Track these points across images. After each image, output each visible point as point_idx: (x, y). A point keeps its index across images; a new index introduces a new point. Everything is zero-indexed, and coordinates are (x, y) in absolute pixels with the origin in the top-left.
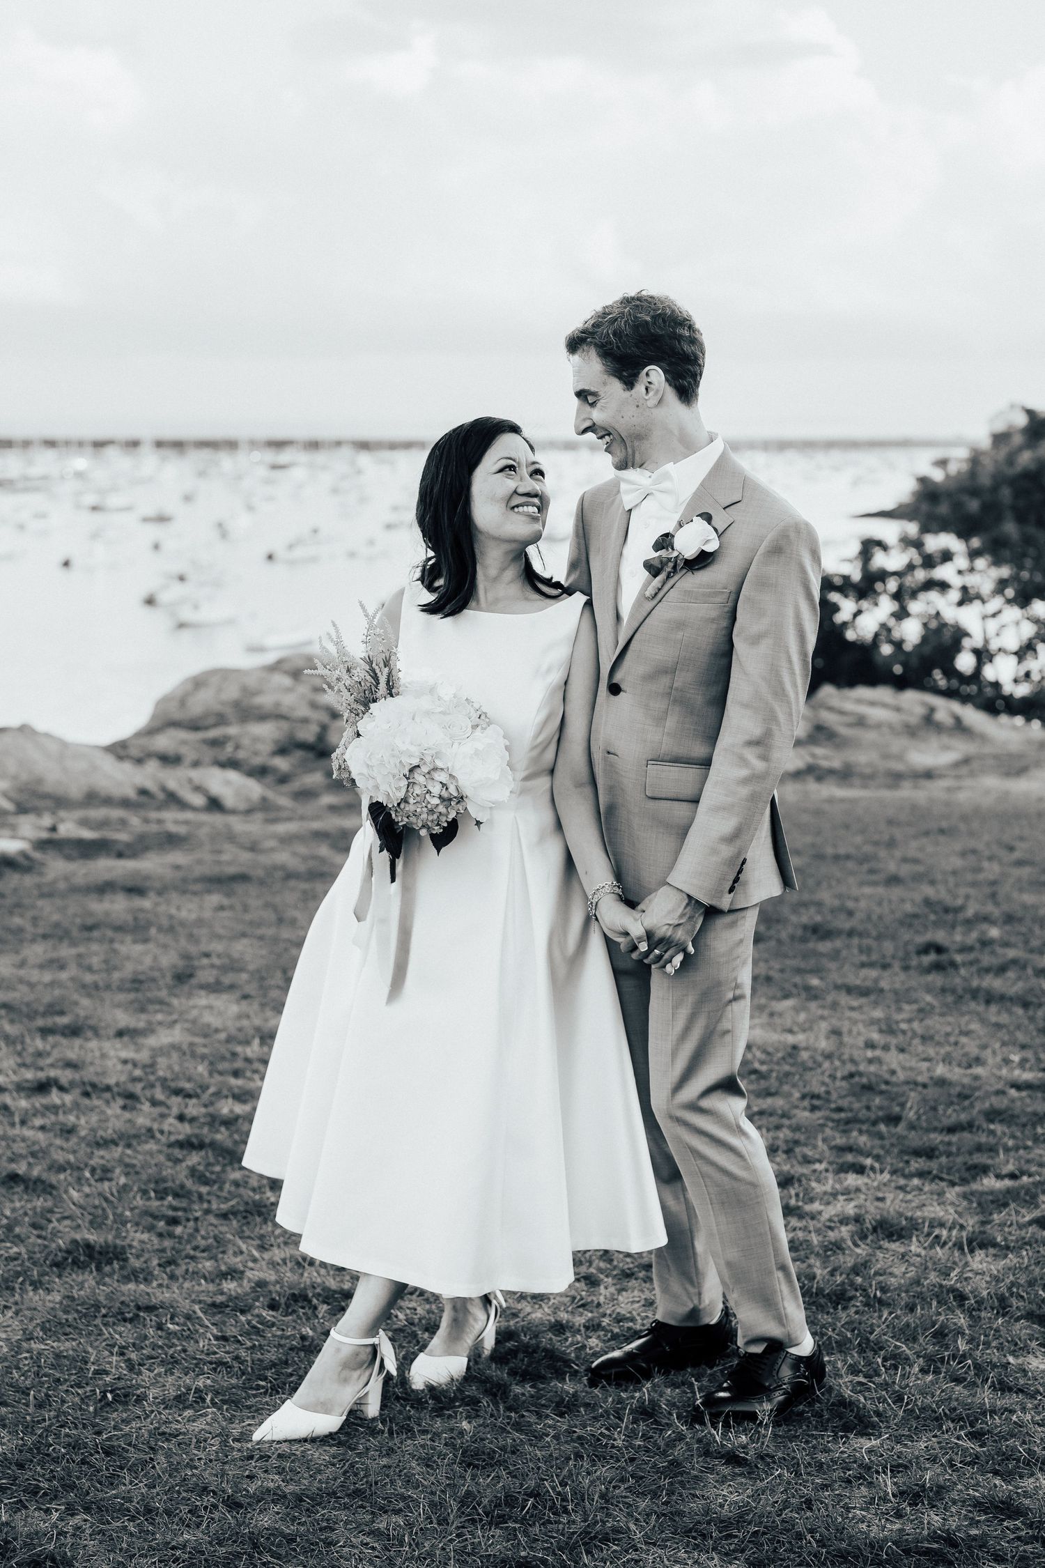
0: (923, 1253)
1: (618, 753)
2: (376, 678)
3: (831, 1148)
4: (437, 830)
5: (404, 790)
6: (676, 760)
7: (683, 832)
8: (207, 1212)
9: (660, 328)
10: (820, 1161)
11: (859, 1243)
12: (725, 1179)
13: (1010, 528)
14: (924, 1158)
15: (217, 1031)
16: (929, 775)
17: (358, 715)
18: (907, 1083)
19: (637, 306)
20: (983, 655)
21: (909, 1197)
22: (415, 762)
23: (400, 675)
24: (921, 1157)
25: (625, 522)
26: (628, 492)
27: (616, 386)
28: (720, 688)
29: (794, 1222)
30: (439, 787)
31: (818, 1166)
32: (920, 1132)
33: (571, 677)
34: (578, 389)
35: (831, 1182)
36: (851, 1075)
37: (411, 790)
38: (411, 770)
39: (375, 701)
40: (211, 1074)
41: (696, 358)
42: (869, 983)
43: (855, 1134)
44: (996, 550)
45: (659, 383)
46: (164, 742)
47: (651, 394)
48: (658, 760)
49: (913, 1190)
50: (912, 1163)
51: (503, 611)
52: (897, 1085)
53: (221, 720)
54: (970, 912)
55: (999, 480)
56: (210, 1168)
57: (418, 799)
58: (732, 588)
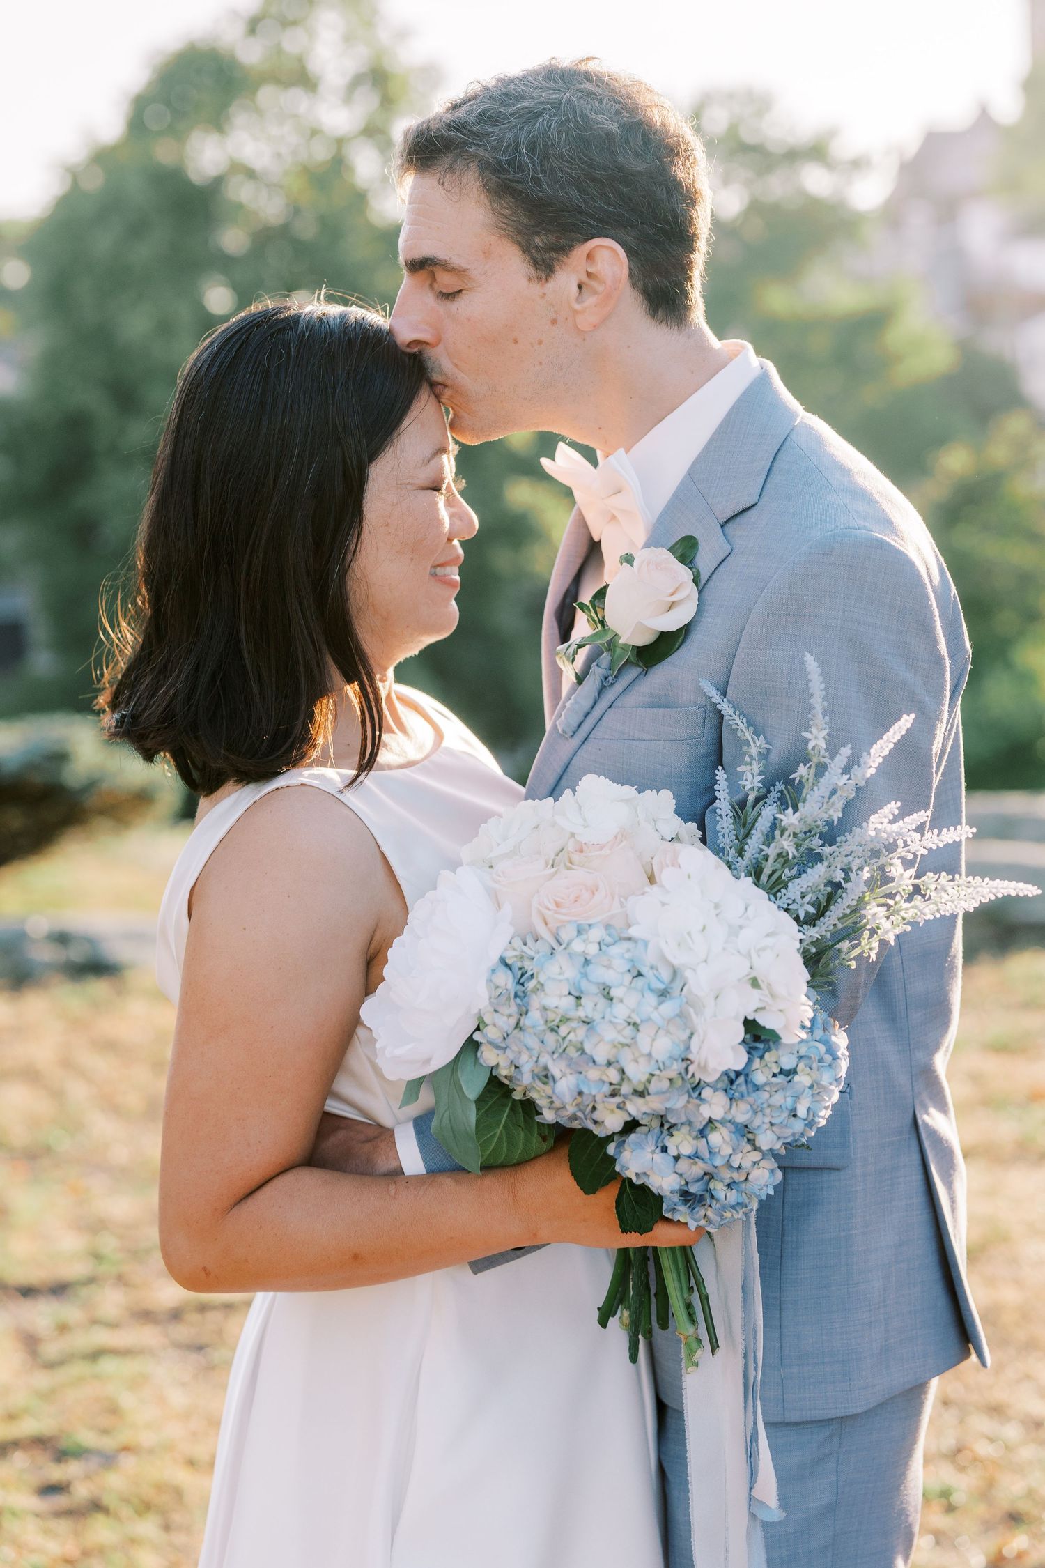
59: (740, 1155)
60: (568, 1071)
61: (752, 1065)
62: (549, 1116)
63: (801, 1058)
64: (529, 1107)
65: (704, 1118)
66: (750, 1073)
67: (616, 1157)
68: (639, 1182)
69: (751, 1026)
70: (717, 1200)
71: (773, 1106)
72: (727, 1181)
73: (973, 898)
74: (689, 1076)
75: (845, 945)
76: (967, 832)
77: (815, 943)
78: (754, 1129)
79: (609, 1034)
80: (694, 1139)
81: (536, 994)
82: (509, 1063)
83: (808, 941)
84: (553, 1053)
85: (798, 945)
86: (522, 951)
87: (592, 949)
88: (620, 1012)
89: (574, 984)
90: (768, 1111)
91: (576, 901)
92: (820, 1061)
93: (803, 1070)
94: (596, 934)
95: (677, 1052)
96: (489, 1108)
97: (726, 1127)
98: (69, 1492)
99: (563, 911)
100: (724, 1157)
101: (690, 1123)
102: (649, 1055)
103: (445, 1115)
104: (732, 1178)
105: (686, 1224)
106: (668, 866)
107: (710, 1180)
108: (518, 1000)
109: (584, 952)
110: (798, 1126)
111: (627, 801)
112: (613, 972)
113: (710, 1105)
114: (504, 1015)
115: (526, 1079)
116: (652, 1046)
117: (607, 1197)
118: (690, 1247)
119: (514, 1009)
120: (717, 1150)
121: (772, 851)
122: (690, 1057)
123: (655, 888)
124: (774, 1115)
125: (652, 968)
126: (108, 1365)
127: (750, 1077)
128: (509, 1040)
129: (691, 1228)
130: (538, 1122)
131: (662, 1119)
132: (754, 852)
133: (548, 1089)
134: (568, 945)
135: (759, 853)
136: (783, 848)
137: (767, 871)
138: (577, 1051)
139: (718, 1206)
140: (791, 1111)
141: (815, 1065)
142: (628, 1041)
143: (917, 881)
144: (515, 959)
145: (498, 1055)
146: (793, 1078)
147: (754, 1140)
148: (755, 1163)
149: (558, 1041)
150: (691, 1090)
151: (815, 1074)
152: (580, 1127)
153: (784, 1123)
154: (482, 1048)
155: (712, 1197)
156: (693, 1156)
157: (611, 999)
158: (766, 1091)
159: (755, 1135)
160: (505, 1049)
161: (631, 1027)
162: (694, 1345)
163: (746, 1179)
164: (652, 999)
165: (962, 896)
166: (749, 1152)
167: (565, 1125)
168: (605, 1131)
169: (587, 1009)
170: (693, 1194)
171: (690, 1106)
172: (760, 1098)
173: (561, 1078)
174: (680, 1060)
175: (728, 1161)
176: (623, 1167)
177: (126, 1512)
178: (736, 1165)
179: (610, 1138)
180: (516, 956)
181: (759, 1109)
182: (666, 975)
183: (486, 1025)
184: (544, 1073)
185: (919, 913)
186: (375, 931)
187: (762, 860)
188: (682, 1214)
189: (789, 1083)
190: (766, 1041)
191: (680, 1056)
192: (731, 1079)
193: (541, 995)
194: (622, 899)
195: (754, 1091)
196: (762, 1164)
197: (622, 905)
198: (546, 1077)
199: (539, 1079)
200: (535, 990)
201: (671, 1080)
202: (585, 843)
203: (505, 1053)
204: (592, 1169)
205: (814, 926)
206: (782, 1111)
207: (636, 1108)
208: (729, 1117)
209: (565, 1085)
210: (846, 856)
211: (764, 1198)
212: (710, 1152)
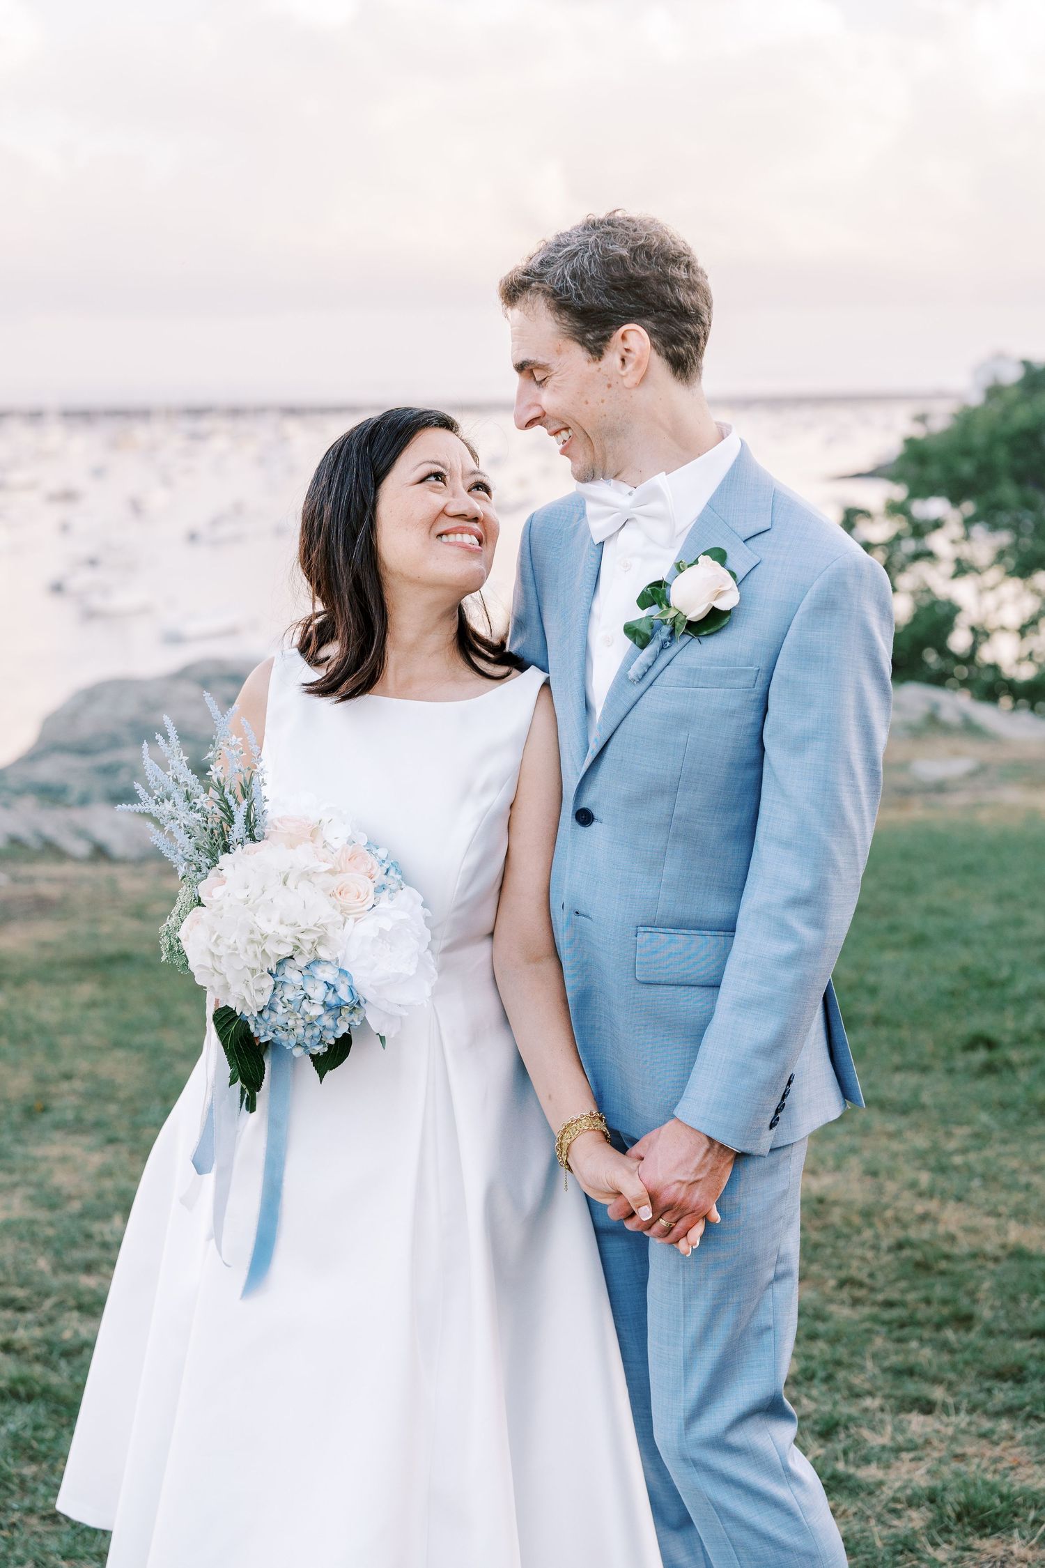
0: (1030, 1555)
1: (592, 914)
2: (227, 810)
3: (885, 1370)
4: (320, 1049)
5: (268, 993)
6: (680, 925)
7: (696, 1033)
8: (30, 1511)
9: (642, 266)
10: (871, 1394)
11: (939, 1540)
12: (768, 1551)
13: (1007, 491)
14: (1010, 1384)
15: (70, 1198)
16: (940, 788)
17: (199, 870)
18: (974, 1256)
19: (608, 233)
20: (980, 634)
21: (997, 1451)
22: (286, 951)
23: (267, 806)
24: (1006, 1381)
25: (595, 561)
26: (598, 516)
27: (577, 355)
28: (745, 814)
29: (848, 1505)
30: (322, 989)
31: (868, 1402)
32: (1001, 1339)
33: (520, 798)
34: (519, 360)
35: (889, 1429)
36: (900, 1246)
37: (280, 994)
38: (280, 964)
39: (226, 848)
40: (55, 1271)
41: (698, 314)
42: (906, 1096)
43: (914, 1344)
44: (989, 515)
45: (642, 350)
46: (47, 771)
47: (630, 367)
48: (653, 925)
49: (1001, 1439)
50: (996, 1392)
51: (419, 697)
52: (961, 1259)
53: (115, 742)
54: (1021, 987)
55: (994, 439)
56: (40, 1434)
57: (291, 1007)
58: (762, 664)
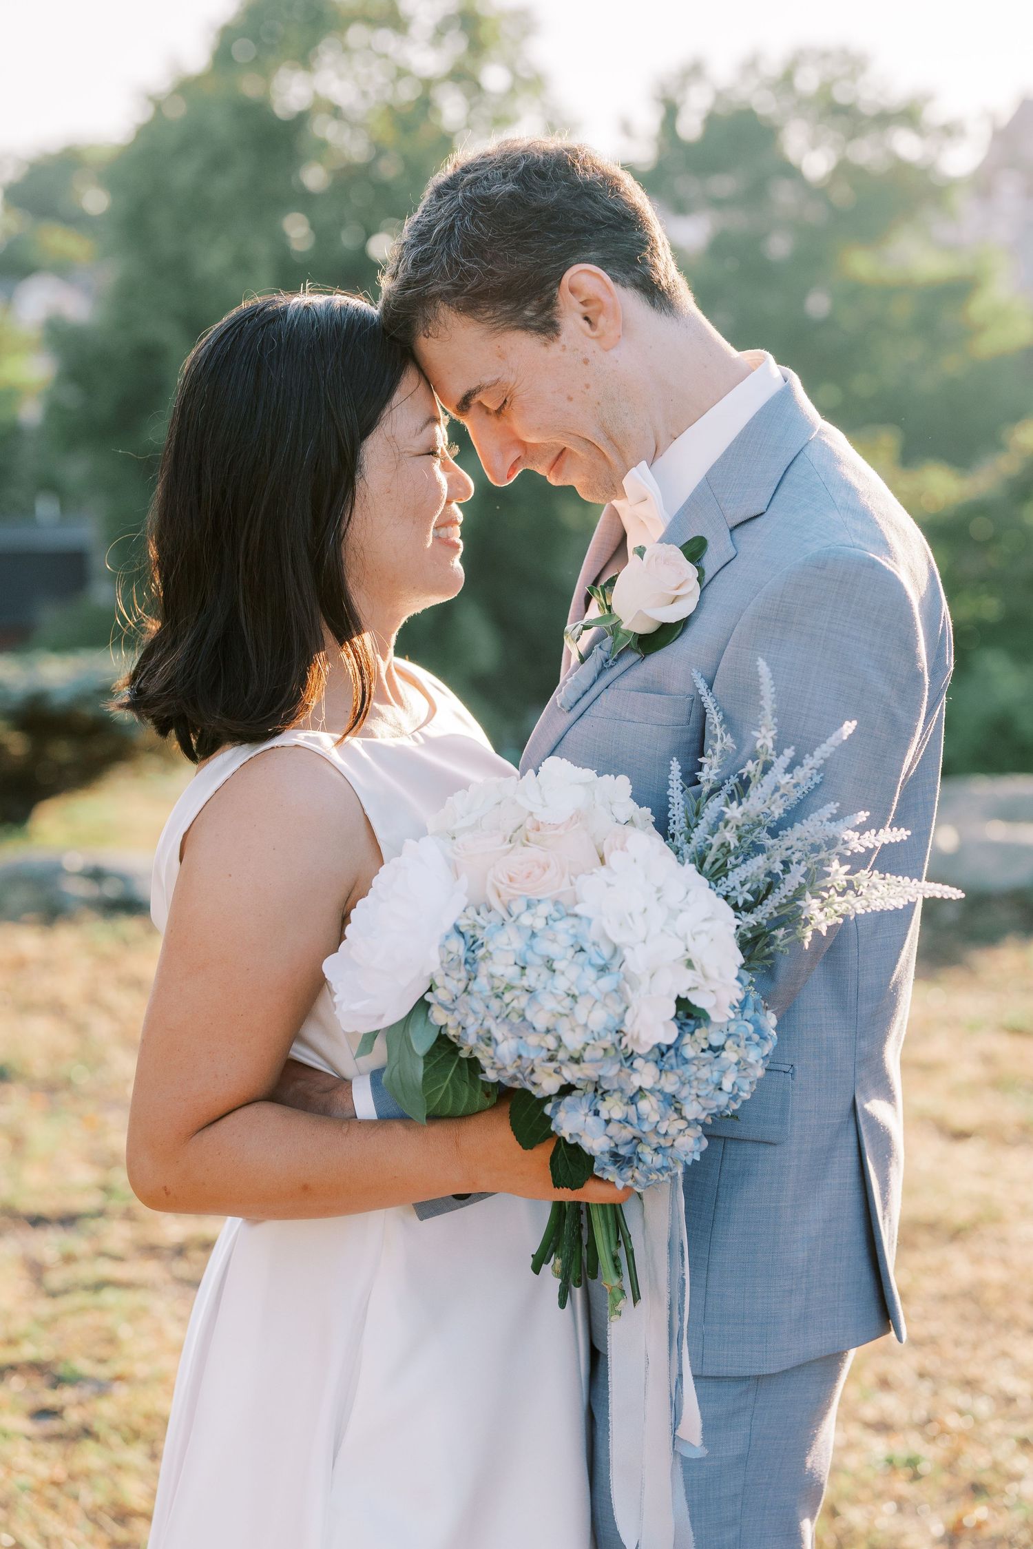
59: (667, 1123)
60: (510, 1035)
61: (682, 1040)
62: (491, 1075)
63: (729, 1036)
64: (474, 1065)
65: (635, 1087)
66: (680, 1048)
67: (552, 1117)
68: (572, 1142)
69: (682, 1003)
70: (644, 1163)
71: (701, 1079)
72: (655, 1146)
73: (902, 897)
74: (623, 1046)
75: (780, 933)
76: (902, 835)
77: (752, 929)
78: (681, 1099)
79: (549, 1004)
80: (624, 1105)
81: (485, 962)
82: (456, 1024)
83: (745, 926)
84: (497, 1017)
85: (734, 931)
86: (475, 921)
87: (540, 924)
88: (561, 984)
89: (520, 954)
90: (695, 1083)
91: (528, 877)
92: (747, 1040)
93: (730, 1047)
94: (544, 909)
95: (612, 1024)
96: (437, 1062)
97: (654, 1096)
98: (61, 1417)
99: (516, 886)
100: (651, 1123)
101: (622, 1091)
102: (586, 1026)
103: (396, 1068)
104: (658, 1143)
105: (614, 1183)
106: (617, 849)
107: (639, 1143)
108: (468, 967)
109: (532, 925)
110: (723, 1099)
111: (585, 784)
112: (557, 946)
113: (641, 1074)
114: (454, 979)
115: (471, 1040)
116: (588, 1017)
117: (543, 1153)
118: (620, 1205)
119: (463, 975)
120: (645, 1117)
121: (716, 841)
122: (624, 1029)
123: (603, 870)
124: (701, 1087)
125: (594, 944)
126: (109, 1297)
127: (680, 1051)
128: (458, 1002)
129: (618, 1187)
130: (482, 1081)
131: (597, 1086)
132: (699, 840)
133: (490, 1051)
134: (518, 918)
135: (704, 842)
136: (725, 838)
137: (710, 859)
138: (520, 1017)
139: (645, 1168)
140: (717, 1084)
141: (743, 1043)
142: (566, 1011)
143: (851, 877)
144: (468, 928)
145: (447, 1016)
146: (721, 1053)
147: (681, 1110)
148: (681, 1130)
149: (501, 1007)
150: (623, 1061)
151: (742, 1052)
152: (520, 1087)
153: (710, 1096)
154: (433, 1008)
155: (640, 1160)
156: (624, 1121)
157: (554, 971)
158: (694, 1064)
159: (682, 1105)
160: (453, 1010)
161: (570, 998)
162: (618, 1295)
163: (672, 1145)
164: (591, 973)
165: (891, 894)
166: (675, 1120)
167: (506, 1084)
168: (542, 1093)
169: (530, 979)
170: (622, 1156)
171: (622, 1074)
172: (688, 1071)
173: (503, 1041)
174: (614, 1032)
175: (656, 1127)
176: (558, 1126)
177: (115, 1439)
178: (663, 1131)
179: (547, 1099)
180: (469, 925)
181: (687, 1081)
182: (606, 951)
183: (438, 988)
184: (488, 1035)
185: (850, 907)
186: (353, 889)
187: (706, 848)
188: (611, 1174)
189: (718, 1059)
190: (697, 1019)
191: (615, 1027)
192: (662, 1053)
193: (490, 963)
194: (572, 878)
195: (683, 1064)
196: (687, 1132)
197: (572, 884)
198: (489, 1040)
199: (483, 1041)
200: (484, 958)
201: (605, 1050)
202: (542, 823)
203: (453, 1014)
204: (531, 1127)
205: (752, 913)
206: (708, 1084)
207: (571, 1074)
208: (658, 1087)
209: (506, 1048)
210: (787, 849)
211: (689, 1163)
212: (639, 1119)
